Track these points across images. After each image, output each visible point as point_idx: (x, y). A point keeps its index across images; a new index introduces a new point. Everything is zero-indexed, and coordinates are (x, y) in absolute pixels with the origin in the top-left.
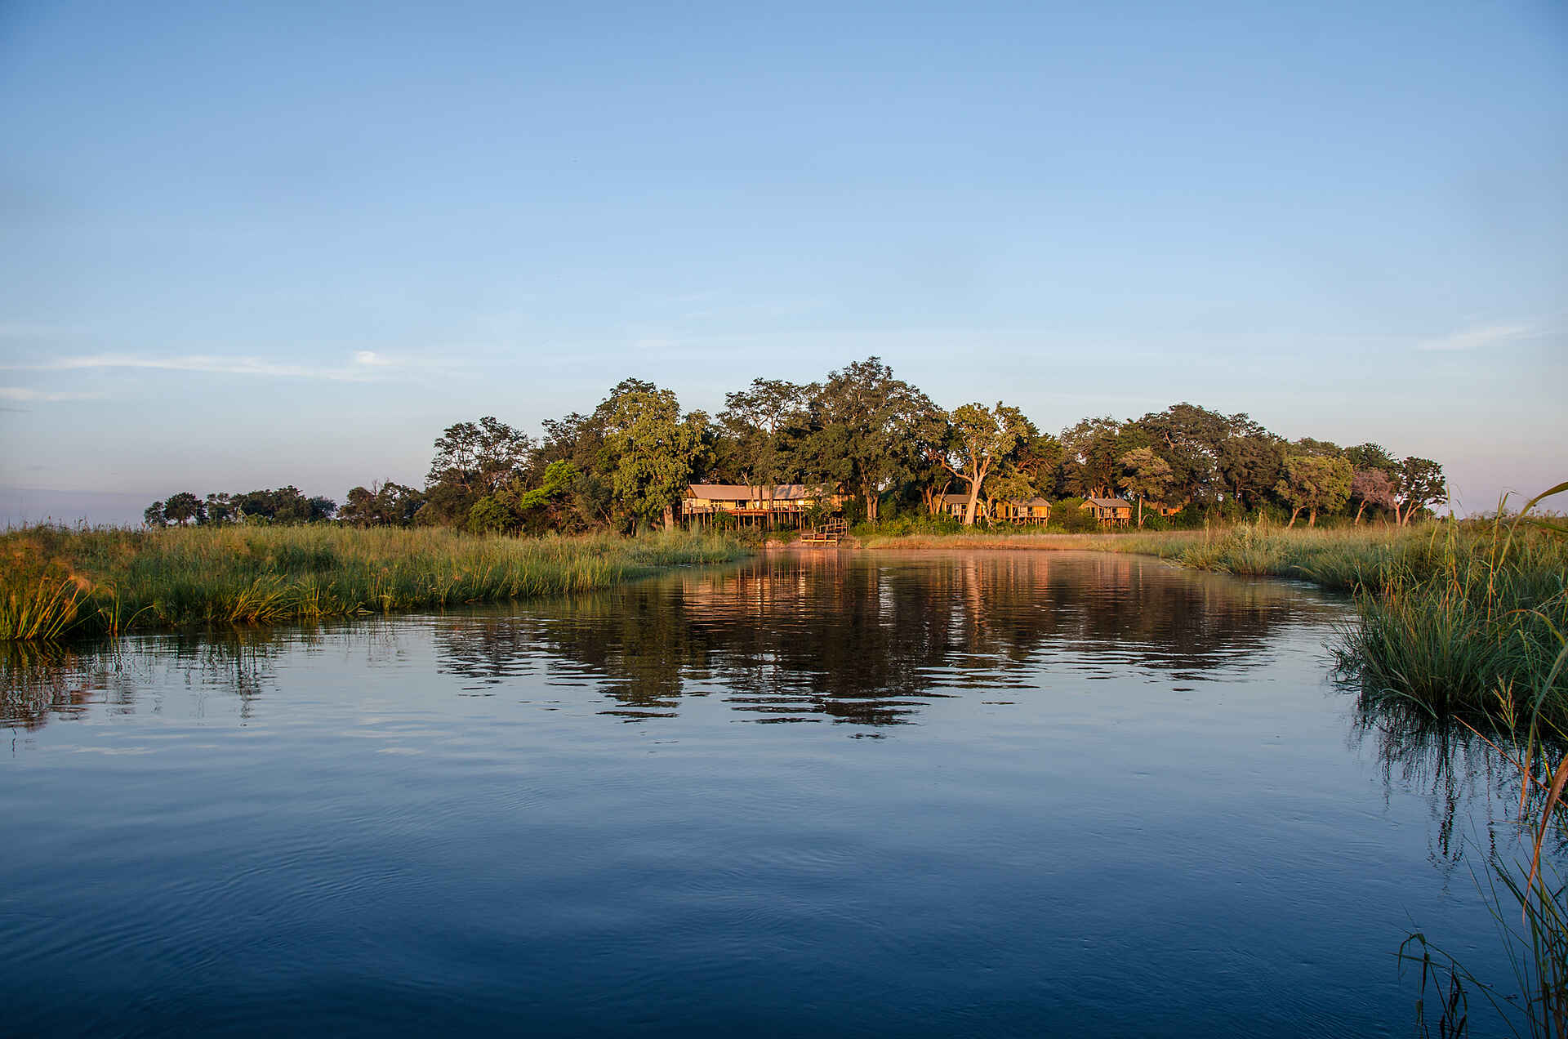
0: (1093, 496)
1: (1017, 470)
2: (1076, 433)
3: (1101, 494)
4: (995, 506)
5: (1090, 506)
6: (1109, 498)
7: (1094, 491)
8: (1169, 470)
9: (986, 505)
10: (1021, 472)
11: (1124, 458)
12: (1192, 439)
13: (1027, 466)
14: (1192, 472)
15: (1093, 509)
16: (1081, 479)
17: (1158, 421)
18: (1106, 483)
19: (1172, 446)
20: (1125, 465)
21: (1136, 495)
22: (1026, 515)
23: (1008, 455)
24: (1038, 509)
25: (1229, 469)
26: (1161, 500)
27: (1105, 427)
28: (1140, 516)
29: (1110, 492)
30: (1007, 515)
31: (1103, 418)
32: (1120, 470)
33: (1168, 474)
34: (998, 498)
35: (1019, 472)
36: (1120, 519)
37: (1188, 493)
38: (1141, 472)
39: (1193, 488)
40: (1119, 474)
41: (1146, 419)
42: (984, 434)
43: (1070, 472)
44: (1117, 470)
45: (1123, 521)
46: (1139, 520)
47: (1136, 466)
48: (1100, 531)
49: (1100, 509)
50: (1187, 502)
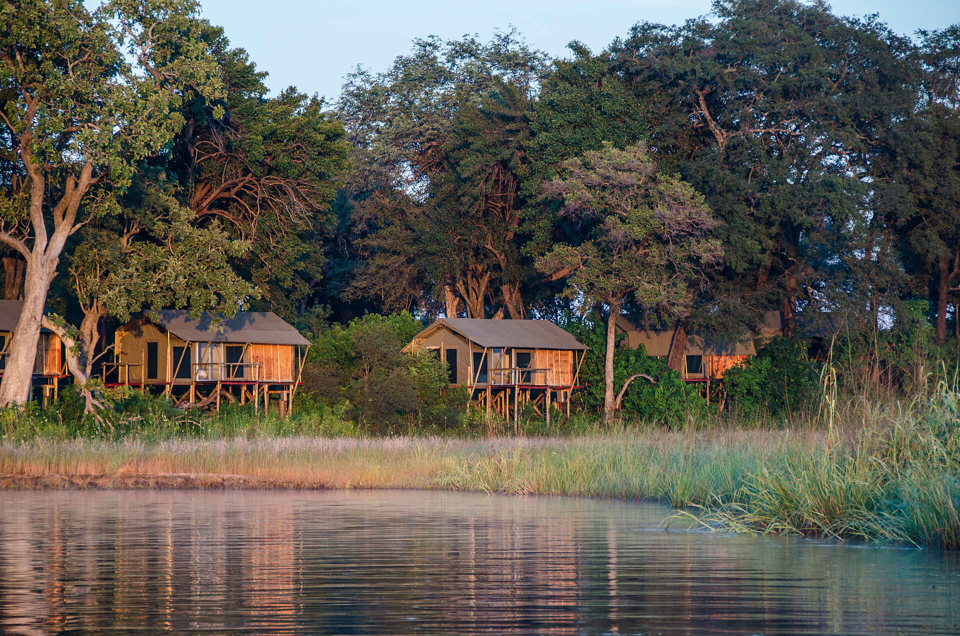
0: (451, 311)
1: (187, 214)
2: (393, 90)
3: (476, 303)
4: (111, 340)
5: (441, 342)
6: (507, 316)
7: (456, 293)
8: (711, 223)
9: (78, 339)
10: (202, 223)
11: (556, 180)
12: (789, 115)
13: (222, 204)
14: (790, 229)
15: (452, 355)
16: (412, 250)
17: (673, 52)
18: (497, 267)
19: (722, 137)
20: (562, 202)
21: (598, 308)
22: (220, 374)
23: (156, 160)
24: (261, 351)
25: (915, 221)
26: (684, 326)
27: (495, 72)
28: (610, 380)
29: (510, 296)
30: (152, 372)
31: (486, 40)
32: (545, 223)
33: (709, 234)
34: (121, 311)
35: (193, 223)
36: (542, 390)
37: (775, 303)
38: (616, 230)
39: (792, 283)
40: (540, 235)
41: (635, 43)
42: (70, 82)
43: (373, 227)
44: (533, 220)
45: (554, 396)
46: (609, 395)
47: (597, 207)
48: (477, 429)
49: (477, 357)
50: (769, 332)
